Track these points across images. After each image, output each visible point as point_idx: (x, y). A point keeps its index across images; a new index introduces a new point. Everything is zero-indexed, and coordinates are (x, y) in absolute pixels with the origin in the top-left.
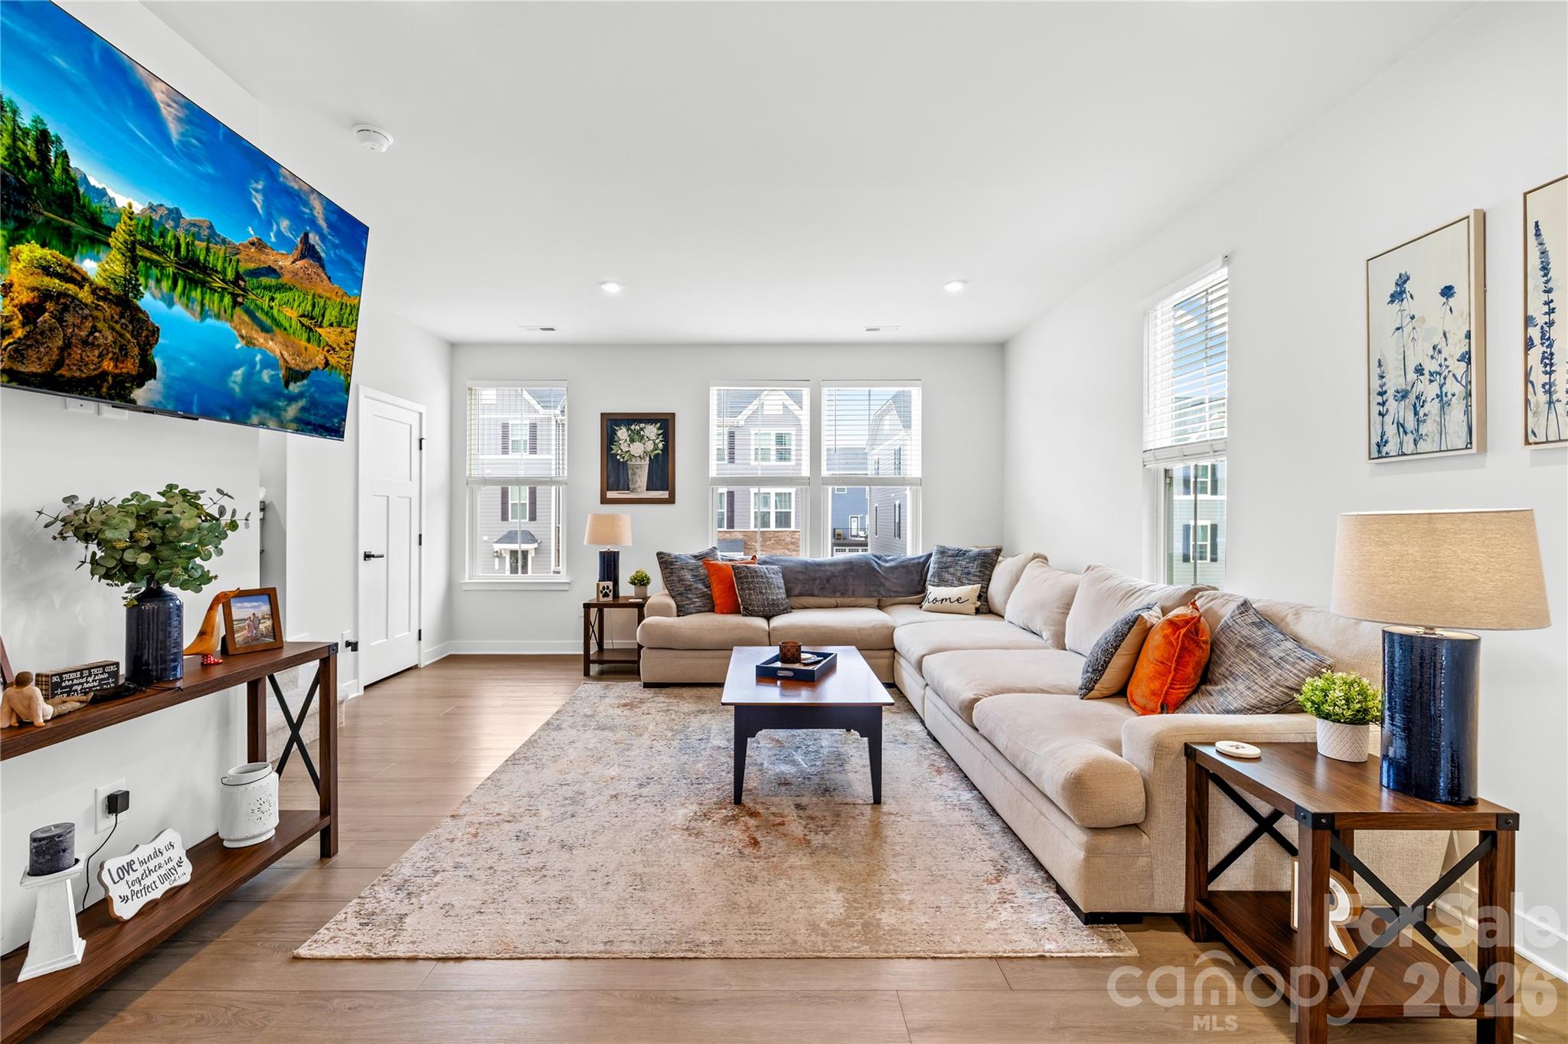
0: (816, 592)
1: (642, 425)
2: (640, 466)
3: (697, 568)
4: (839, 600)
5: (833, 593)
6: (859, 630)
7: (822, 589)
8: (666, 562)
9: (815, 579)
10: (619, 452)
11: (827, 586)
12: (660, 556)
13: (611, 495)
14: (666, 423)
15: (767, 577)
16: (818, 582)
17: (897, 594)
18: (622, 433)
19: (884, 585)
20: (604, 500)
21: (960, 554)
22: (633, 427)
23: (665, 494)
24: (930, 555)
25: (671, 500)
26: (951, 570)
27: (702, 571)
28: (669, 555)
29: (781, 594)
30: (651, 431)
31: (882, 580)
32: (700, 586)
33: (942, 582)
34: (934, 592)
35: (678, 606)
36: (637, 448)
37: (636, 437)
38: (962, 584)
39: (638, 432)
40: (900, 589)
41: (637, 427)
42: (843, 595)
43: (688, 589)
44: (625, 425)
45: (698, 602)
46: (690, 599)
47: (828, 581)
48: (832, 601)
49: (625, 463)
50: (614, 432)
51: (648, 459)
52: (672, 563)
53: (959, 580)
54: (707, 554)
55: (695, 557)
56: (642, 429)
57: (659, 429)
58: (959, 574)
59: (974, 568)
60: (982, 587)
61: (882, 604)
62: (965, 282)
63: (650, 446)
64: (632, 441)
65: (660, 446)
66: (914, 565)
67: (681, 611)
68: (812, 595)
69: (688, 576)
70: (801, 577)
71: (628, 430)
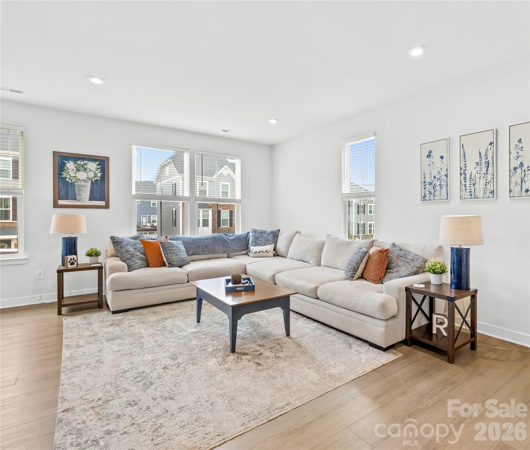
0: (200, 253)
1: (86, 162)
2: (85, 186)
3: (135, 244)
4: (211, 256)
6: (231, 268)
7: (203, 251)
8: (115, 242)
9: (199, 246)
10: (68, 176)
11: (206, 249)
12: (111, 237)
13: (61, 202)
14: (103, 163)
15: (178, 247)
16: (201, 248)
17: (237, 251)
18: (70, 165)
19: (230, 247)
20: (55, 205)
21: (262, 232)
22: (79, 162)
23: (103, 203)
24: (249, 233)
25: (107, 206)
26: (260, 239)
28: (118, 238)
29: (184, 254)
30: (93, 166)
31: (230, 245)
32: (139, 254)
33: (256, 244)
34: (253, 249)
35: (128, 266)
36: (82, 175)
37: (81, 168)
38: (266, 245)
39: (83, 166)
40: (238, 249)
41: (82, 163)
42: (213, 253)
43: (133, 255)
44: (72, 160)
45: (139, 262)
46: (134, 261)
47: (206, 247)
48: (207, 256)
49: (72, 184)
50: (64, 164)
51: (90, 182)
52: (121, 242)
53: (264, 243)
54: (139, 236)
55: (133, 238)
56: (85, 164)
57: (98, 165)
58: (264, 241)
59: (270, 238)
60: (275, 245)
61: (229, 256)
62: (277, 120)
63: (91, 175)
64: (78, 170)
65: (99, 175)
66: (242, 238)
67: (130, 268)
68: (199, 254)
69: (131, 249)
70: (192, 246)
71: (75, 164)
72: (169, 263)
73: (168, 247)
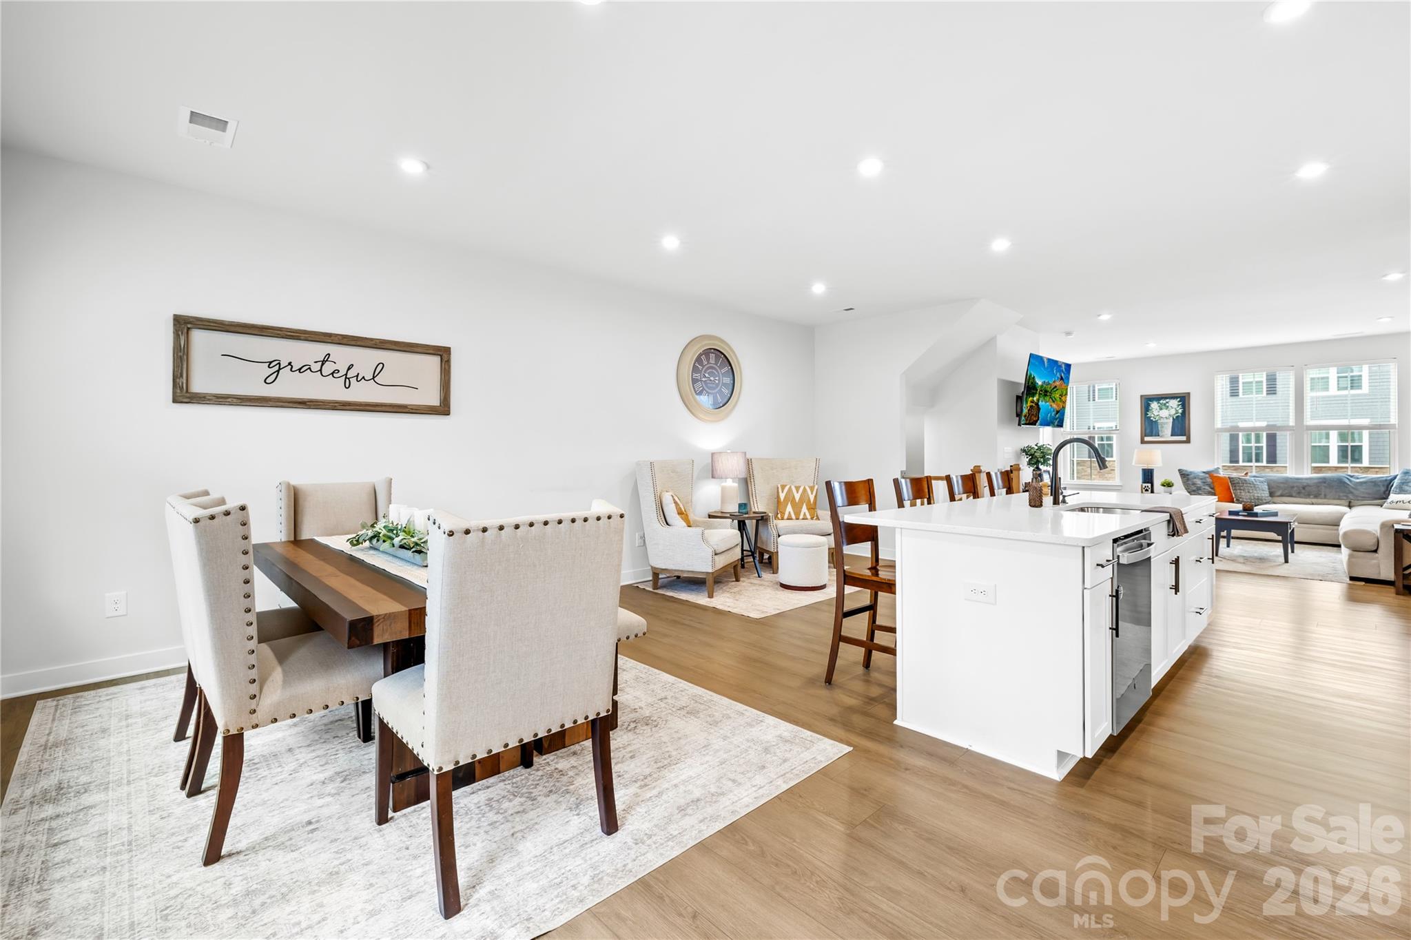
0: (1294, 494)
1: (1167, 400)
2: (1166, 423)
3: (1205, 478)
4: (1314, 501)
5: (1308, 495)
7: (1299, 493)
8: (1184, 475)
9: (1293, 487)
10: (1153, 415)
11: (1303, 491)
12: (1179, 470)
13: (1147, 439)
14: (1184, 399)
15: (1253, 484)
16: (1295, 489)
17: (1364, 498)
18: (1154, 405)
19: (1351, 493)
20: (1143, 442)
22: (1161, 402)
23: (1184, 438)
24: (1395, 476)
25: (1188, 441)
27: (1209, 480)
28: (1186, 471)
29: (1265, 494)
30: (1174, 403)
31: (1352, 489)
32: (1207, 488)
34: (1393, 497)
36: (1164, 413)
37: (1164, 407)
39: (1165, 404)
40: (1366, 496)
41: (1164, 402)
44: (1156, 401)
48: (1308, 500)
49: (1156, 422)
50: (1149, 405)
51: (1171, 419)
52: (1188, 475)
54: (1213, 471)
55: (1204, 472)
56: (1167, 402)
57: (1179, 402)
61: (1351, 504)
63: (1173, 412)
64: (1161, 409)
65: (1180, 411)
66: (1381, 481)
68: (1291, 496)
69: (1199, 482)
70: (1282, 485)
71: (1158, 403)
72: (1237, 500)
73: (1238, 483)
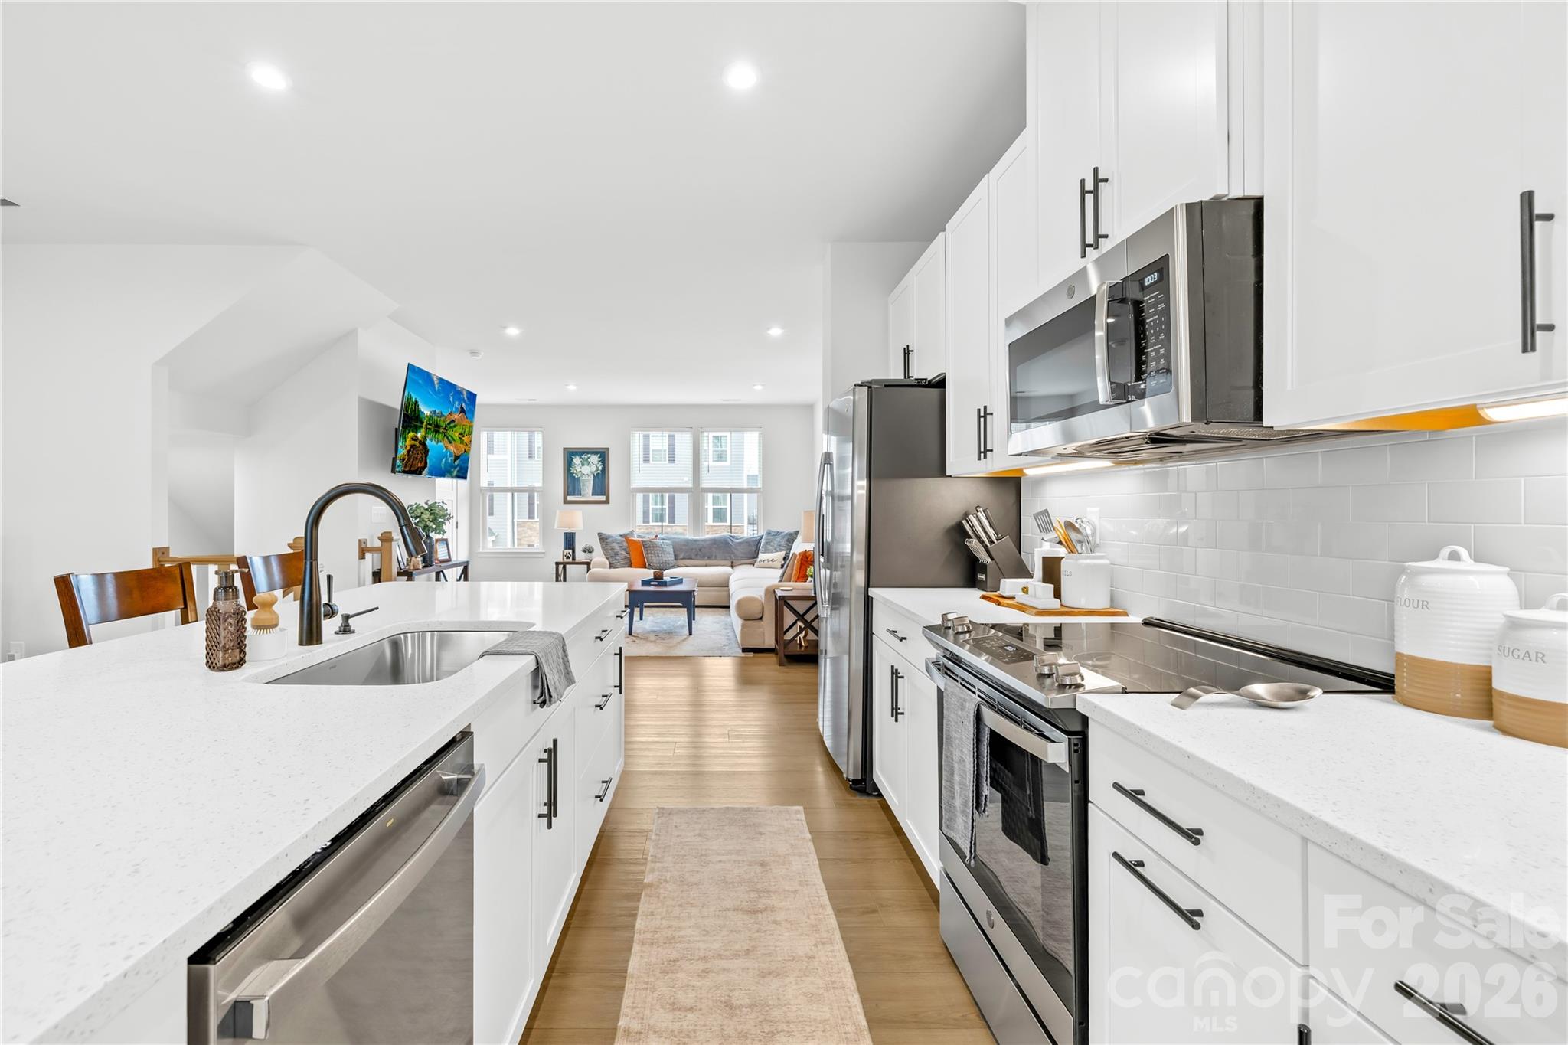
0: (693, 557)
1: (589, 455)
2: (588, 481)
3: (622, 542)
4: (708, 562)
5: (703, 557)
7: (697, 555)
8: (603, 539)
9: (692, 549)
10: (575, 471)
11: (700, 553)
12: (599, 534)
13: (570, 498)
14: (603, 454)
15: (661, 547)
16: (694, 550)
17: (742, 558)
18: (577, 460)
19: (733, 553)
20: (566, 502)
21: (778, 534)
22: (583, 456)
23: (603, 498)
24: (762, 535)
25: (607, 502)
26: (772, 544)
27: (625, 544)
28: (605, 534)
29: (671, 557)
30: (595, 459)
31: (733, 550)
32: (623, 552)
33: (767, 551)
34: (762, 556)
35: (610, 564)
36: (586, 470)
37: (585, 462)
38: (777, 551)
39: (587, 460)
40: (744, 555)
41: (586, 457)
42: (709, 558)
43: (616, 554)
44: (579, 455)
45: (622, 562)
46: (617, 560)
47: (700, 550)
48: (703, 562)
49: (579, 479)
50: (572, 460)
51: (592, 476)
52: (607, 539)
53: (775, 549)
54: (628, 534)
55: (621, 536)
56: (589, 458)
57: (600, 457)
58: (775, 546)
59: (783, 542)
60: (786, 553)
61: (734, 564)
63: (594, 468)
64: (583, 465)
65: (600, 468)
66: (753, 541)
67: (611, 566)
68: (691, 558)
69: (616, 547)
70: (684, 548)
71: (581, 458)
72: (649, 565)
73: (650, 547)
